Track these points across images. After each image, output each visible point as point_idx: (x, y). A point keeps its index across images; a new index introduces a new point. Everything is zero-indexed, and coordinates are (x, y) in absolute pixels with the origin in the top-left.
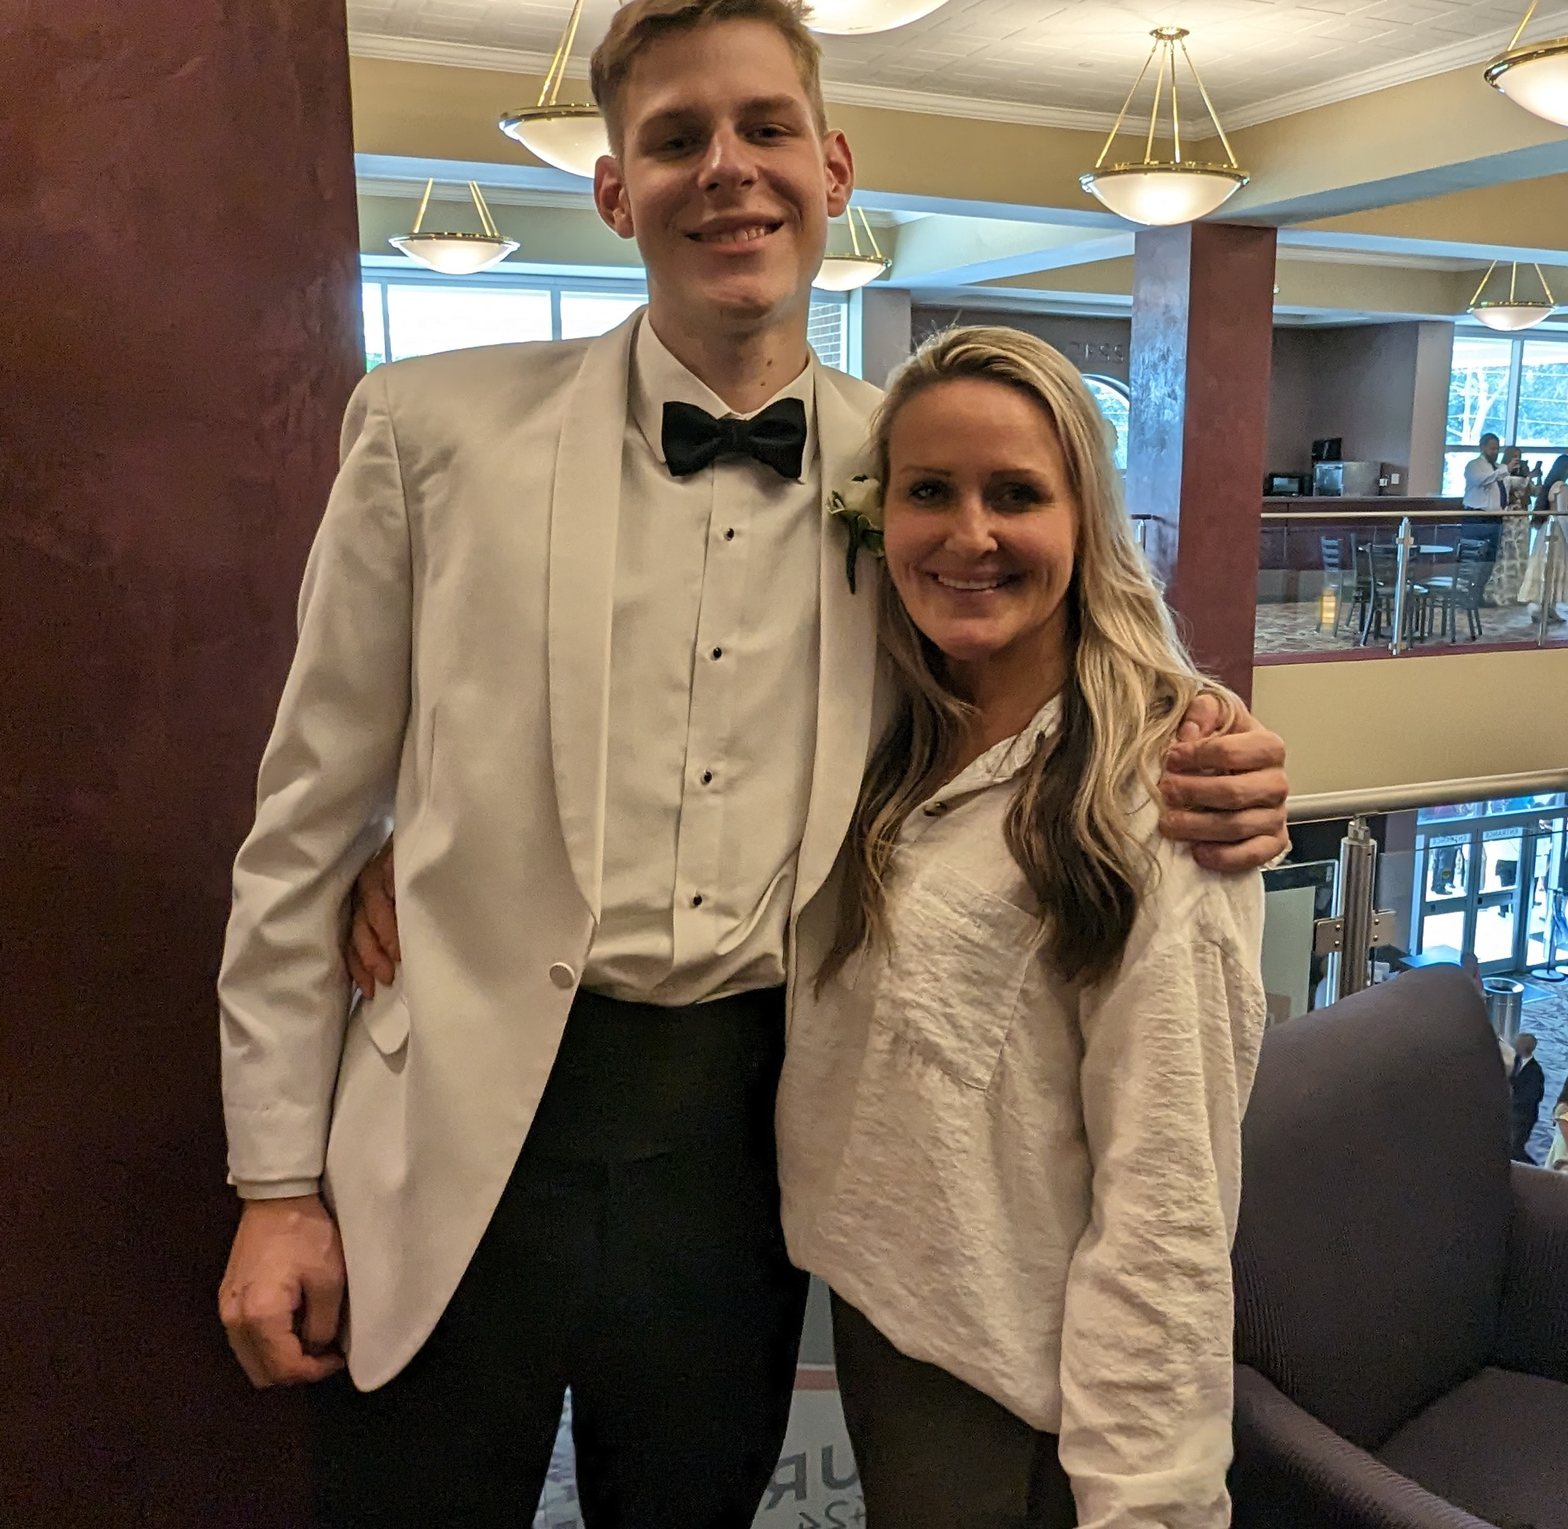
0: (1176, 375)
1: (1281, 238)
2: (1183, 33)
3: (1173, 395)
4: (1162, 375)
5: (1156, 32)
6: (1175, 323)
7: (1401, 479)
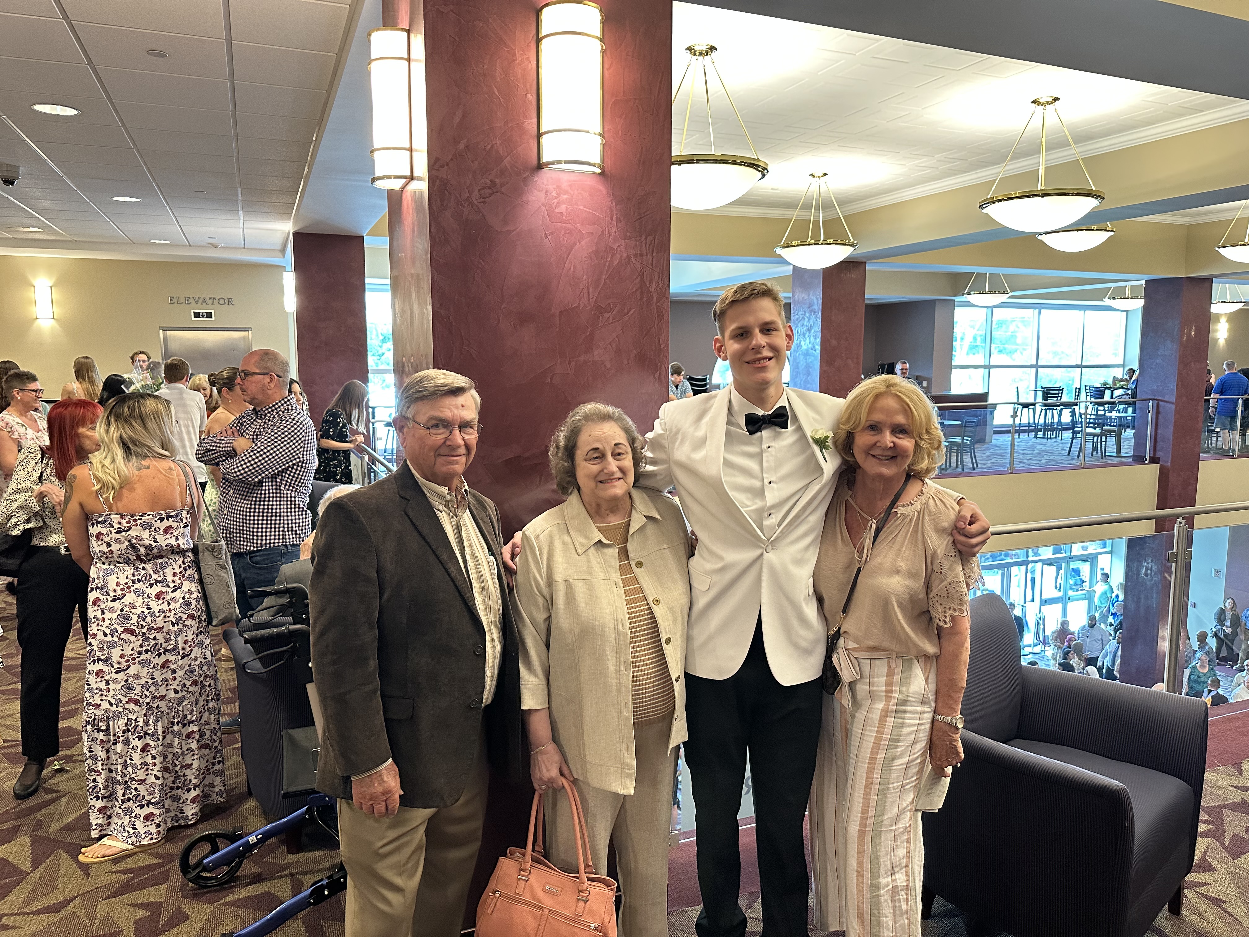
0: (815, 339)
1: (868, 267)
2: (825, 174)
3: (813, 348)
4: (808, 339)
5: (812, 175)
6: (815, 312)
7: (928, 384)
